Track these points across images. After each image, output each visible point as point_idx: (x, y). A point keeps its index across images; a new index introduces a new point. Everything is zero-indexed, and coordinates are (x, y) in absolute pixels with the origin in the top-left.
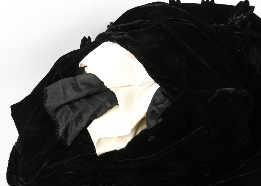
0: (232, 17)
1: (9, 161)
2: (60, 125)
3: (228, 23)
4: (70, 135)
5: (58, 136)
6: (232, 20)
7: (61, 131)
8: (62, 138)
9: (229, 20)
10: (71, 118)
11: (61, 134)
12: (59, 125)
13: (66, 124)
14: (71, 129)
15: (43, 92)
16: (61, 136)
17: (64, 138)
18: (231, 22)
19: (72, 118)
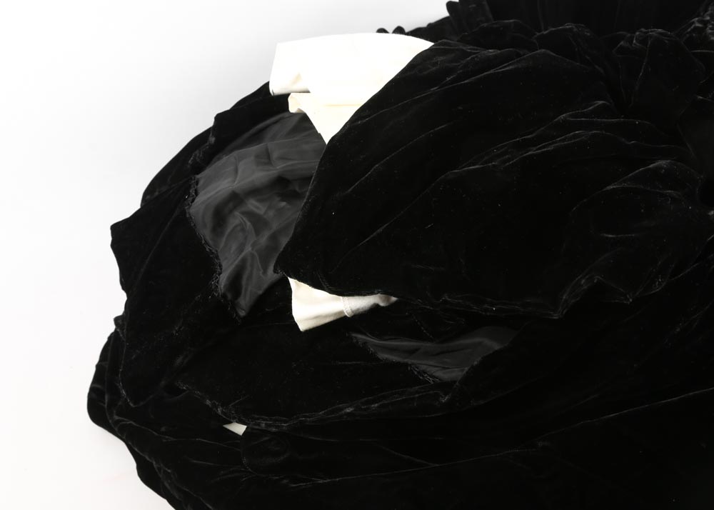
0: (702, 14)
1: (98, 366)
2: (224, 264)
3: (689, 30)
4: (246, 290)
5: (216, 292)
6: (699, 22)
7: (223, 279)
8: (224, 296)
9: (693, 23)
10: (250, 249)
11: (222, 286)
12: (220, 266)
13: (236, 262)
14: (250, 277)
15: (190, 185)
16: (222, 291)
17: (229, 296)
18: (696, 28)
19: (252, 249)
